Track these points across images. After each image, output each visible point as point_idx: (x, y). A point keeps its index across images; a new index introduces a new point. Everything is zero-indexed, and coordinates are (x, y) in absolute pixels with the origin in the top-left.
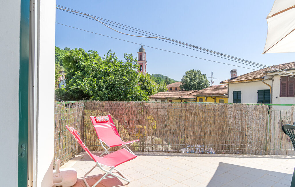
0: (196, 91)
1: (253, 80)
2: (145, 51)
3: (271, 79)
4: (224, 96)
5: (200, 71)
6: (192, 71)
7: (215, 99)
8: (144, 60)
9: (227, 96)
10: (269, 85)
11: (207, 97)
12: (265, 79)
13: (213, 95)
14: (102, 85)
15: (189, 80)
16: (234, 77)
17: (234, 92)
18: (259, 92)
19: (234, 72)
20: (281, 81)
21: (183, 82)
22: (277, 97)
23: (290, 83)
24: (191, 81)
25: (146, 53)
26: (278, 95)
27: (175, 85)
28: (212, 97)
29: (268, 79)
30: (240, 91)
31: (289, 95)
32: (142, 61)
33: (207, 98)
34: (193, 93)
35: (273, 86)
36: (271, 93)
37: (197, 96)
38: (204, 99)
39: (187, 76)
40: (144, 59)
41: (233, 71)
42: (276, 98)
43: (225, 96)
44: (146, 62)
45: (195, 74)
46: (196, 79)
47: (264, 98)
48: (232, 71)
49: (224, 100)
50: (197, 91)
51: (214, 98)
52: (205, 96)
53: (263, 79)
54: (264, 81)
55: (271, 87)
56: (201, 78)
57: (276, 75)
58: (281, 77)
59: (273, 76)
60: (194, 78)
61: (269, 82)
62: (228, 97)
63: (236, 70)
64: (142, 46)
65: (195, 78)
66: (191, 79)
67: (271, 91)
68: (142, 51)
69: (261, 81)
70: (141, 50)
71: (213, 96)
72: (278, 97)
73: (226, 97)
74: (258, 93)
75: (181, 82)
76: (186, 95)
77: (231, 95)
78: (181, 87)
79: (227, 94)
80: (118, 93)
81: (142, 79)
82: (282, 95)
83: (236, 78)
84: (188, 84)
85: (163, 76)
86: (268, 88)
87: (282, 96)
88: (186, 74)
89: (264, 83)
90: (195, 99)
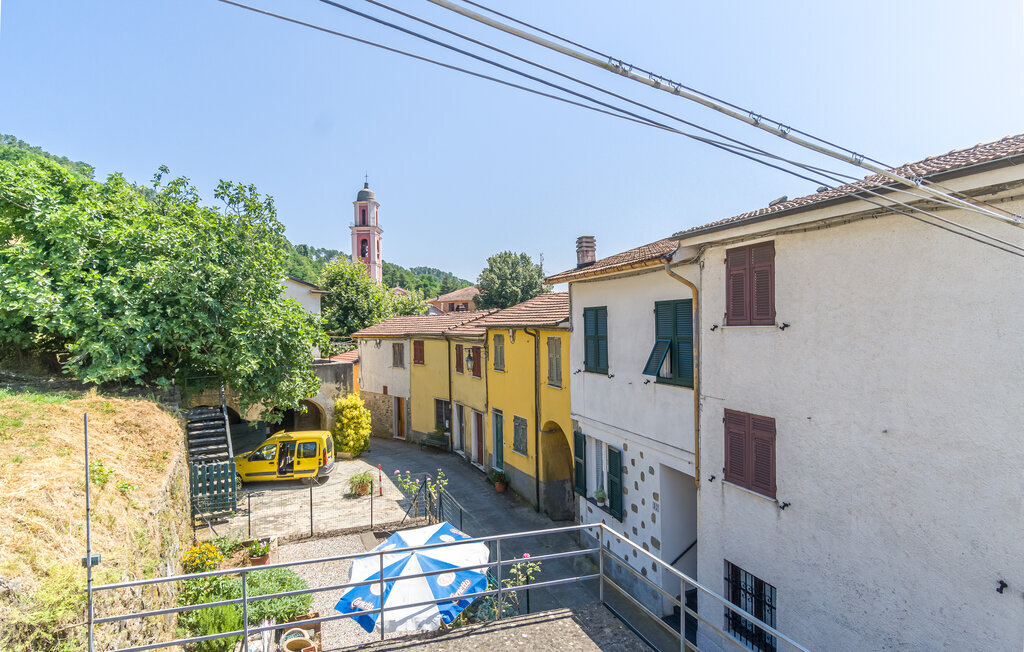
0: (496, 310)
1: (636, 265)
2: (376, 198)
3: (696, 261)
4: (557, 324)
5: (528, 255)
6: (505, 257)
7: (534, 335)
8: (372, 224)
9: (566, 324)
10: (690, 284)
11: (514, 328)
12: (676, 259)
13: (529, 323)
14: (116, 295)
15: (498, 282)
16: (588, 260)
17: (586, 310)
18: (660, 307)
19: (585, 244)
20: (727, 268)
21: (481, 287)
22: (716, 327)
23: (758, 273)
24: (503, 284)
25: (378, 206)
26: (720, 320)
27: (462, 295)
28: (525, 328)
29: (684, 262)
30: (604, 309)
31: (755, 316)
32: (366, 228)
33: (514, 333)
34: (483, 317)
35: (704, 285)
36: (697, 310)
37: (489, 328)
38: (507, 335)
39: (491, 271)
40: (372, 222)
41: (584, 240)
42: (713, 330)
43: (561, 325)
44: (380, 232)
45: (515, 265)
46: (517, 278)
47: (676, 332)
48: (580, 241)
49: (560, 339)
50: (497, 312)
51: (533, 332)
52: (508, 327)
53: (669, 259)
54: (673, 270)
55: (697, 292)
56: (531, 277)
57: (711, 244)
58: (728, 251)
59: (701, 249)
60: (510, 274)
61: (690, 273)
62: (571, 329)
63: (592, 237)
64: (366, 185)
65: (514, 275)
66: (503, 279)
67: (698, 304)
68: (366, 200)
69: (663, 268)
70: (363, 196)
71: (530, 326)
72: (720, 325)
73: (565, 329)
74: (656, 311)
75: (477, 287)
76: (463, 324)
77: (578, 322)
78: (475, 299)
79: (567, 320)
80: (196, 324)
81: (342, 277)
82: (731, 318)
83: (592, 263)
84: (497, 291)
85: (439, 273)
86: (686, 293)
87: (731, 322)
88: (491, 265)
89: (673, 275)
90: (483, 338)
